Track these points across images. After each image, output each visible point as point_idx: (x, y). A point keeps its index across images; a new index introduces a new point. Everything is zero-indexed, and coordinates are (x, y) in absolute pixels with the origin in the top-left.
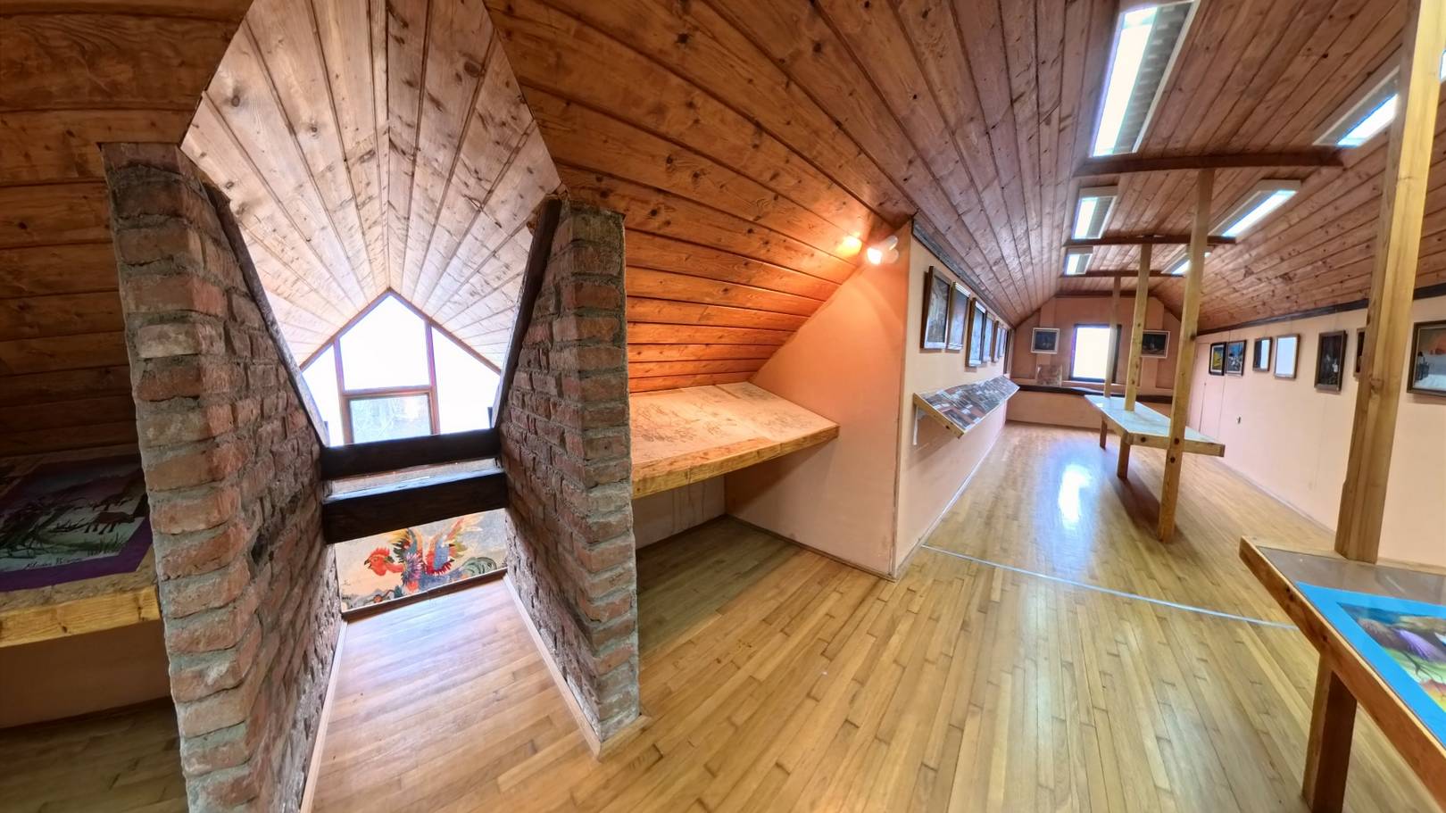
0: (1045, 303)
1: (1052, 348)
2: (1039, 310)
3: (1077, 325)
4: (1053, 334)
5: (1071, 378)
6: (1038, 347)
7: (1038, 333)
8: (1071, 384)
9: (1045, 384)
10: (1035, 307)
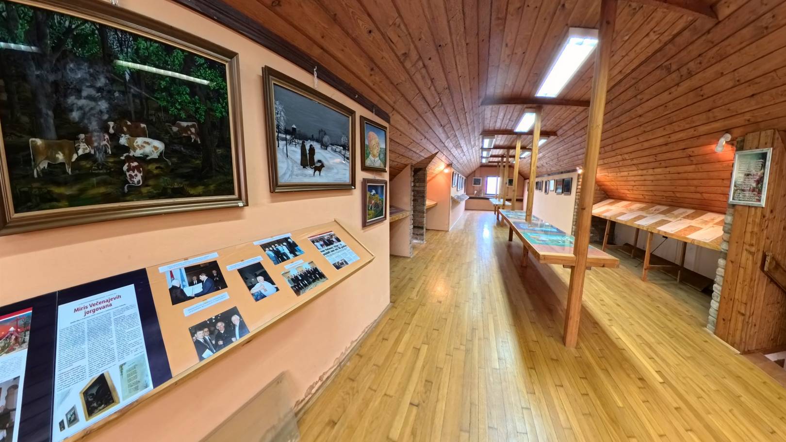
0: (476, 169)
1: (479, 184)
2: (475, 171)
3: (488, 176)
4: (480, 180)
5: (486, 194)
6: (474, 184)
7: (475, 179)
8: (486, 196)
9: (477, 196)
10: (473, 170)
